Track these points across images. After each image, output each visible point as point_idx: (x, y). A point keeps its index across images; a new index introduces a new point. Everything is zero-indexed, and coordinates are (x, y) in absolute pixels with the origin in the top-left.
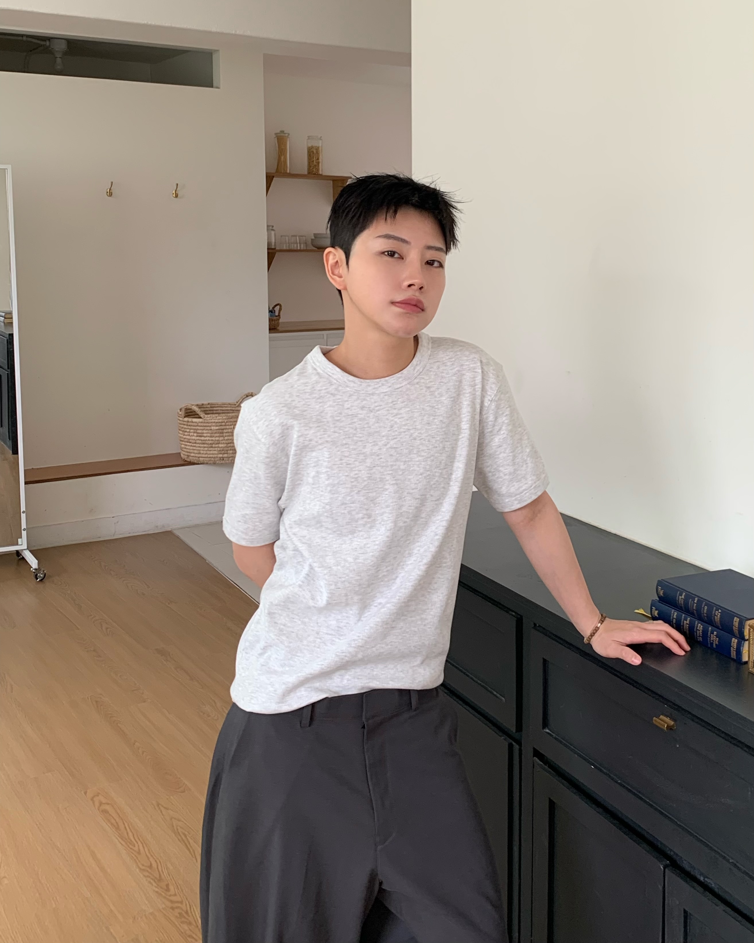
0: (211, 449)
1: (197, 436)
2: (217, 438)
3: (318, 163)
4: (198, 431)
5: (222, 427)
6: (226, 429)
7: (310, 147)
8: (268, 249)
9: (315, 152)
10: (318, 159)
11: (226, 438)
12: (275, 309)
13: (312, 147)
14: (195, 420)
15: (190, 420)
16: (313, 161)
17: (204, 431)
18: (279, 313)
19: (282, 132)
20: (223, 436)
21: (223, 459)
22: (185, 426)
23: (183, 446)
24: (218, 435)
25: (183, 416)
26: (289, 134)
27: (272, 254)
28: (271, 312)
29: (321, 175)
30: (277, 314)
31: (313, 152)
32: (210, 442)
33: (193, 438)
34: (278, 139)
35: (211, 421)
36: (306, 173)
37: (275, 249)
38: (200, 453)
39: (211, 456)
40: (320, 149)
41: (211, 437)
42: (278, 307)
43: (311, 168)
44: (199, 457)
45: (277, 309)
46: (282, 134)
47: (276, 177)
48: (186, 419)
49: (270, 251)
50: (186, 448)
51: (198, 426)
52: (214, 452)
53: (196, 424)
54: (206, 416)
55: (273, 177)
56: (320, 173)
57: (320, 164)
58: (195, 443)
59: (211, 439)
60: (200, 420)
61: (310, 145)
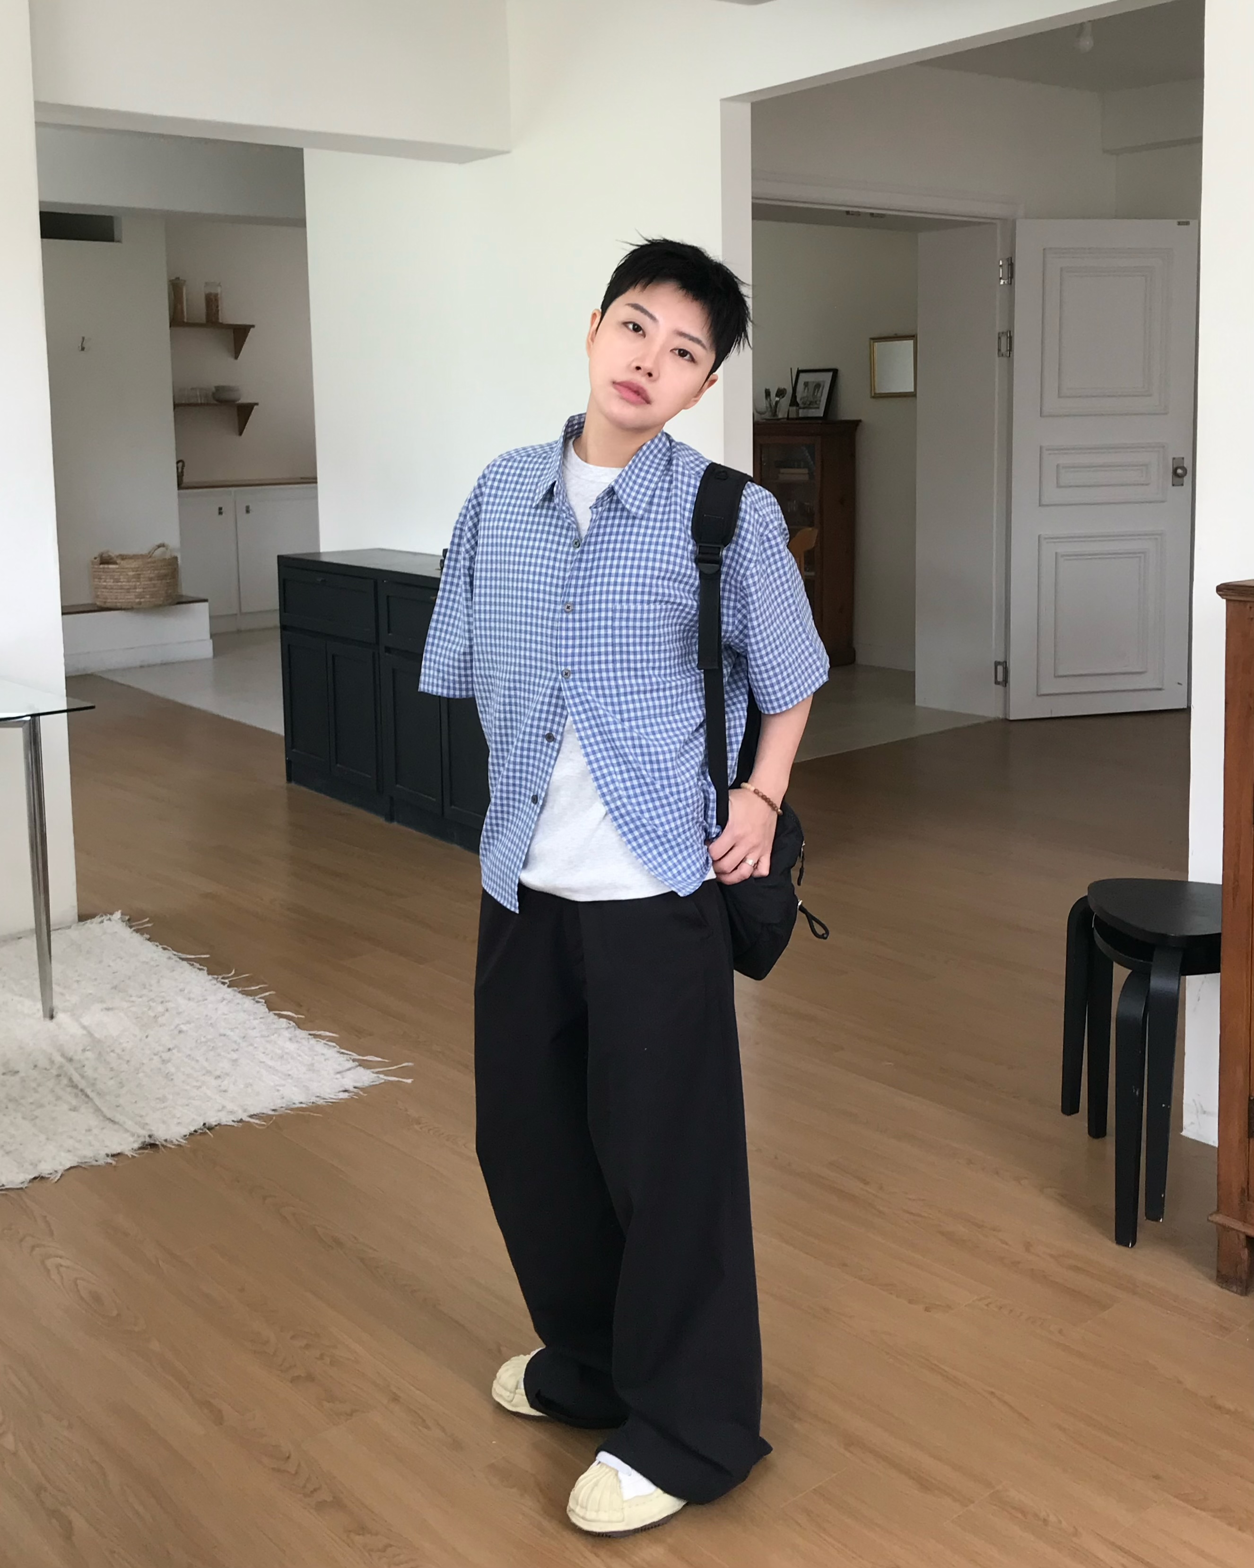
0: (129, 594)
1: (114, 582)
2: (134, 583)
3: (217, 311)
4: (115, 577)
5: (139, 573)
6: (143, 574)
7: (208, 294)
9: (213, 298)
10: (217, 307)
11: (143, 583)
13: (211, 293)
14: (111, 566)
15: (106, 566)
16: (212, 309)
17: (121, 577)
18: (183, 469)
19: (178, 278)
20: (139, 581)
21: (140, 604)
22: (101, 573)
23: (99, 593)
24: (134, 580)
25: (99, 562)
26: (186, 282)
29: (222, 324)
31: (211, 299)
32: (127, 587)
33: (109, 584)
34: (173, 285)
35: (127, 566)
36: (203, 319)
38: (116, 599)
39: (129, 601)
40: (218, 296)
41: (128, 582)
43: (210, 316)
44: (116, 603)
46: (178, 281)
47: (178, 324)
48: (101, 566)
49: (176, 404)
50: (102, 594)
51: (114, 572)
52: (131, 597)
53: (112, 571)
54: (123, 562)
55: (176, 324)
56: (220, 321)
57: (220, 312)
58: (112, 589)
60: (117, 566)
61: (207, 292)
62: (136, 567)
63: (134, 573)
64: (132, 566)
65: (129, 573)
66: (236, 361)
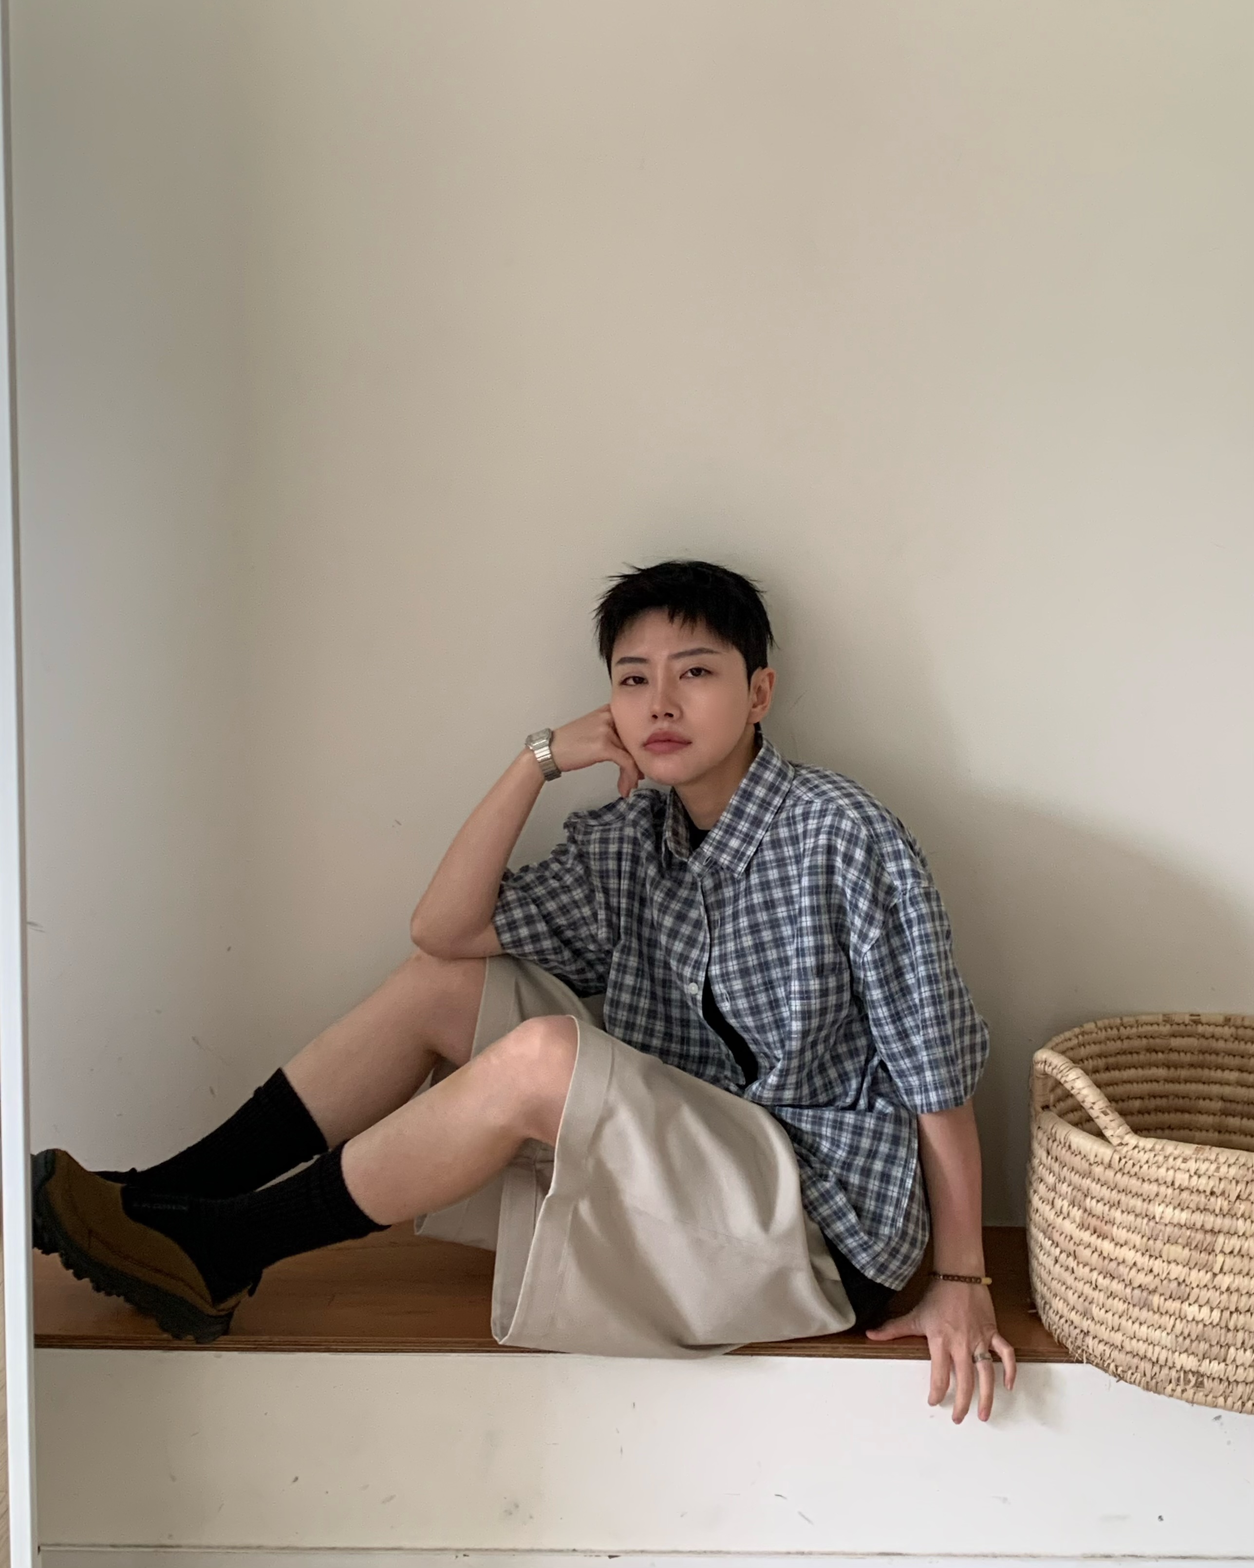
0: (1145, 1314)
1: (1082, 1226)
2: (1177, 1271)
4: (1089, 1203)
5: (1210, 1221)
6: (1230, 1234)
11: (1225, 1281)
14: (1079, 1140)
20: (1206, 1267)
21: (1199, 1385)
24: (1183, 1253)
32: (1141, 1279)
33: (1068, 1226)
35: (1154, 1173)
39: (1141, 1347)
41: (1147, 1251)
51: (1090, 1175)
52: (1156, 1335)
53: (1084, 1166)
54: (1132, 1139)
58: (1074, 1257)
59: (1143, 1261)
60: (1104, 1152)
62: (1202, 1183)
63: (1183, 1216)
64: (1182, 1179)
65: (1157, 1210)
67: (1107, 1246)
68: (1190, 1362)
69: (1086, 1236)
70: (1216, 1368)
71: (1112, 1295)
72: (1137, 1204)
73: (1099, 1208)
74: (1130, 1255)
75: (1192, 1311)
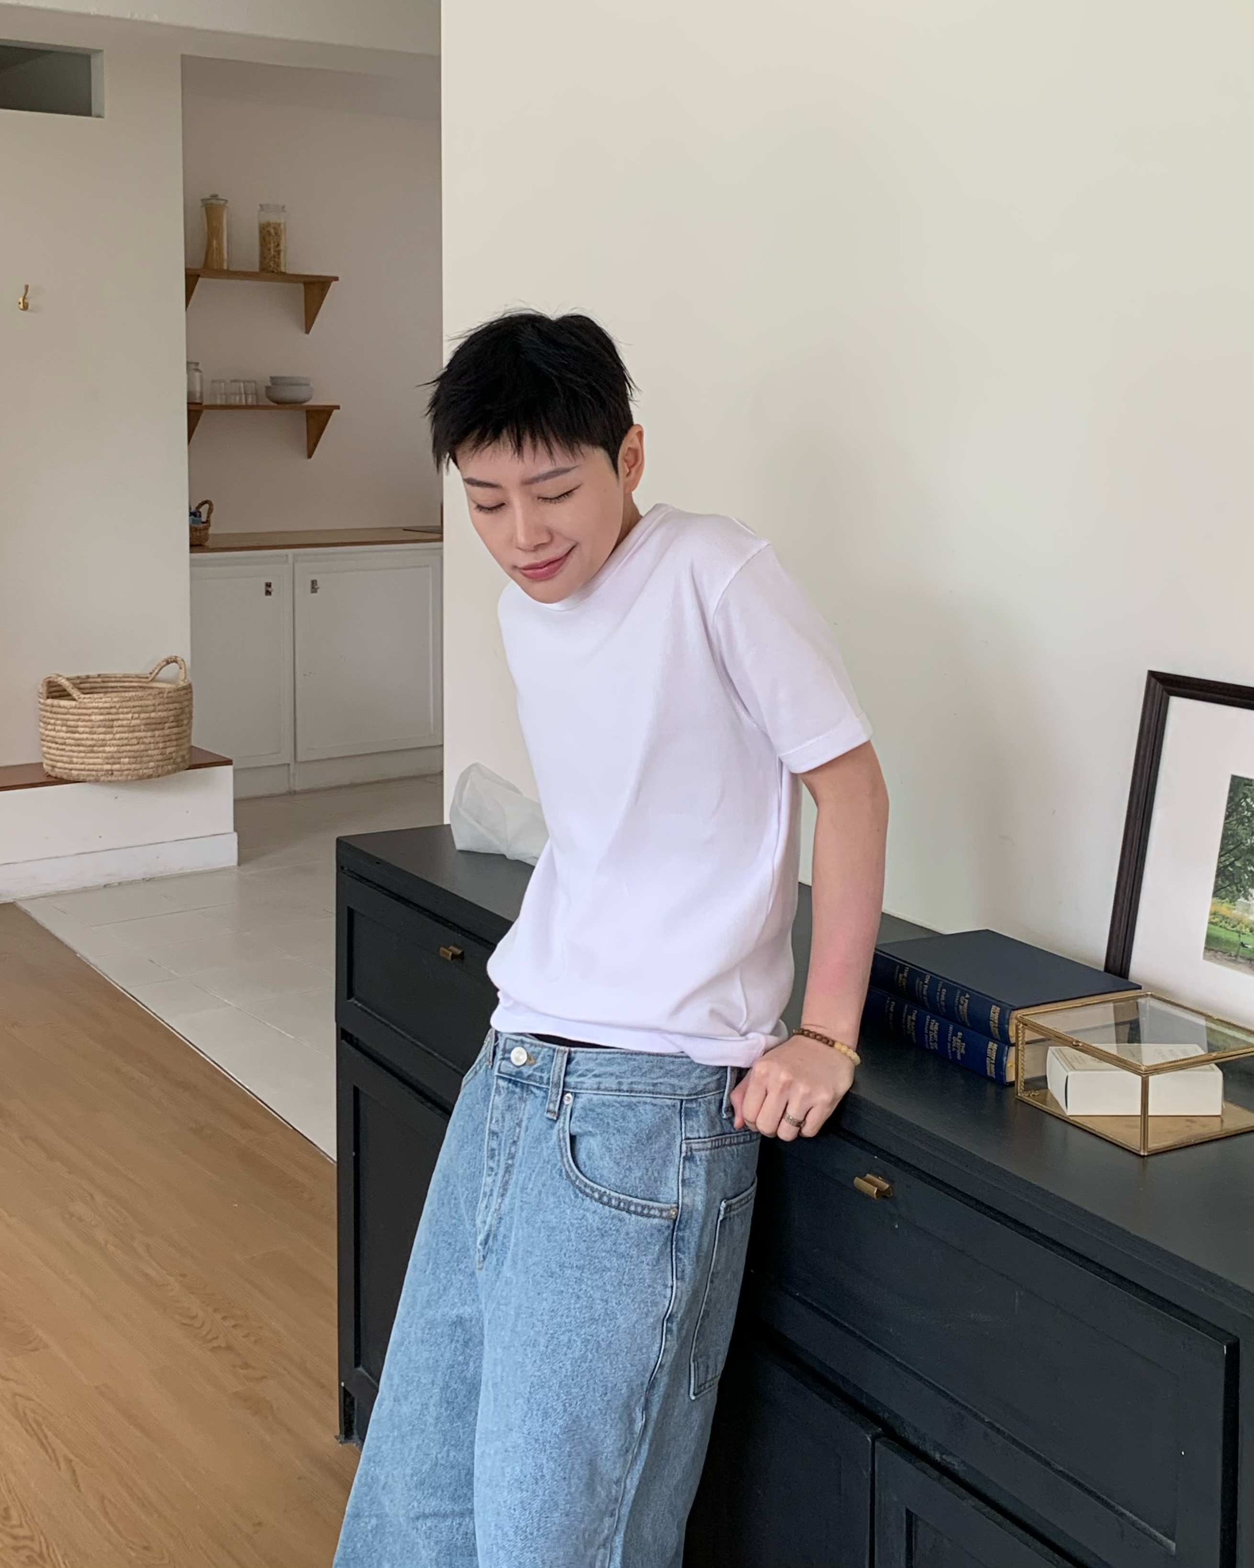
0: (92, 755)
1: (67, 732)
2: (102, 736)
3: (279, 252)
4: (69, 723)
5: (111, 717)
6: (118, 720)
7: (263, 225)
8: (189, 404)
9: (272, 231)
10: (278, 245)
11: (118, 736)
12: (201, 510)
13: (269, 224)
14: (64, 703)
15: (56, 702)
16: (269, 250)
17: (80, 723)
18: (208, 517)
19: (215, 196)
20: (111, 733)
21: (112, 774)
22: (48, 714)
23: (45, 749)
24: (104, 730)
25: (45, 695)
26: (226, 201)
27: (195, 412)
28: (194, 514)
29: (284, 273)
30: (204, 519)
31: (269, 232)
32: (90, 743)
33: (62, 734)
34: (206, 209)
35: (91, 705)
36: (257, 270)
37: (201, 404)
38: (71, 763)
39: (91, 767)
40: (282, 227)
41: (91, 733)
42: (207, 506)
43: (267, 261)
44: (71, 770)
45: (204, 510)
46: (214, 201)
47: (203, 277)
48: (49, 701)
49: (193, 407)
50: (49, 753)
51: (69, 713)
52: (96, 761)
53: (66, 710)
54: (83, 696)
55: (198, 276)
56: (283, 269)
57: (282, 254)
58: (64, 744)
59: (91, 736)
60: (73, 703)
61: (264, 221)
62: (107, 705)
63: (102, 717)
64: (101, 705)
65: (93, 717)
66: (306, 335)
67: (77, 736)
68: (108, 767)
69: (69, 735)
70: (117, 767)
71: (80, 752)
72: (87, 718)
73: (72, 723)
74: (85, 736)
75: (107, 749)
